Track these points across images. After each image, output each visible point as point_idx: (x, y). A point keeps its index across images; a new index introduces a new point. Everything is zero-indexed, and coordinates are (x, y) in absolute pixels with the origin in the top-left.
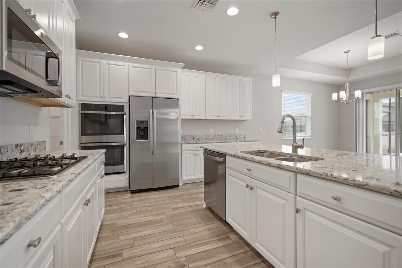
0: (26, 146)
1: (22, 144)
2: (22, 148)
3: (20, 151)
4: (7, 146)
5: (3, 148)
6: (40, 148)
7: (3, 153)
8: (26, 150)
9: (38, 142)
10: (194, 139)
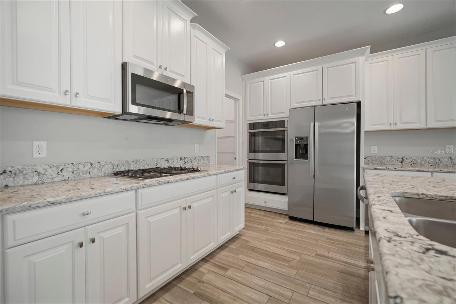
0: (190, 159)
1: (186, 158)
2: (186, 160)
3: (184, 162)
4: (174, 158)
5: (170, 159)
6: (203, 161)
7: (170, 163)
8: (189, 162)
9: (201, 157)
10: (402, 162)
